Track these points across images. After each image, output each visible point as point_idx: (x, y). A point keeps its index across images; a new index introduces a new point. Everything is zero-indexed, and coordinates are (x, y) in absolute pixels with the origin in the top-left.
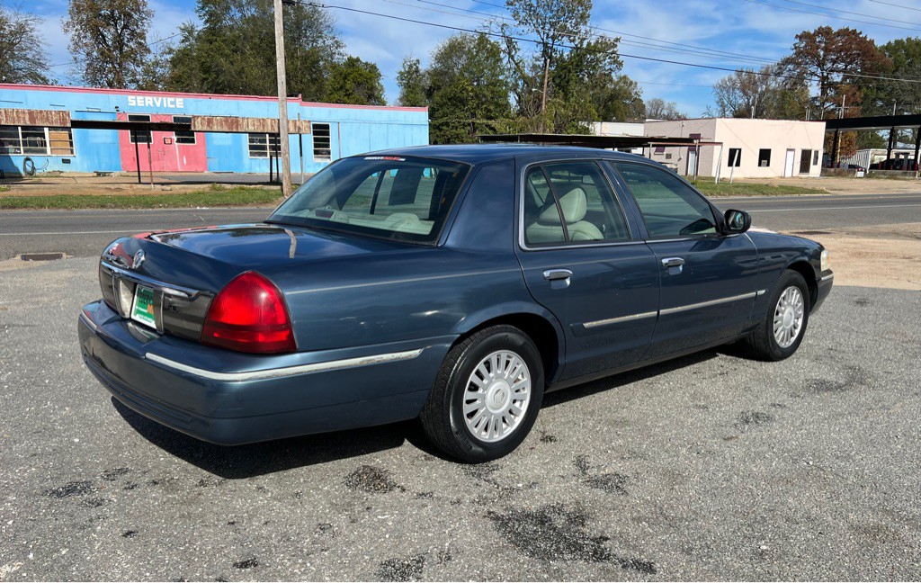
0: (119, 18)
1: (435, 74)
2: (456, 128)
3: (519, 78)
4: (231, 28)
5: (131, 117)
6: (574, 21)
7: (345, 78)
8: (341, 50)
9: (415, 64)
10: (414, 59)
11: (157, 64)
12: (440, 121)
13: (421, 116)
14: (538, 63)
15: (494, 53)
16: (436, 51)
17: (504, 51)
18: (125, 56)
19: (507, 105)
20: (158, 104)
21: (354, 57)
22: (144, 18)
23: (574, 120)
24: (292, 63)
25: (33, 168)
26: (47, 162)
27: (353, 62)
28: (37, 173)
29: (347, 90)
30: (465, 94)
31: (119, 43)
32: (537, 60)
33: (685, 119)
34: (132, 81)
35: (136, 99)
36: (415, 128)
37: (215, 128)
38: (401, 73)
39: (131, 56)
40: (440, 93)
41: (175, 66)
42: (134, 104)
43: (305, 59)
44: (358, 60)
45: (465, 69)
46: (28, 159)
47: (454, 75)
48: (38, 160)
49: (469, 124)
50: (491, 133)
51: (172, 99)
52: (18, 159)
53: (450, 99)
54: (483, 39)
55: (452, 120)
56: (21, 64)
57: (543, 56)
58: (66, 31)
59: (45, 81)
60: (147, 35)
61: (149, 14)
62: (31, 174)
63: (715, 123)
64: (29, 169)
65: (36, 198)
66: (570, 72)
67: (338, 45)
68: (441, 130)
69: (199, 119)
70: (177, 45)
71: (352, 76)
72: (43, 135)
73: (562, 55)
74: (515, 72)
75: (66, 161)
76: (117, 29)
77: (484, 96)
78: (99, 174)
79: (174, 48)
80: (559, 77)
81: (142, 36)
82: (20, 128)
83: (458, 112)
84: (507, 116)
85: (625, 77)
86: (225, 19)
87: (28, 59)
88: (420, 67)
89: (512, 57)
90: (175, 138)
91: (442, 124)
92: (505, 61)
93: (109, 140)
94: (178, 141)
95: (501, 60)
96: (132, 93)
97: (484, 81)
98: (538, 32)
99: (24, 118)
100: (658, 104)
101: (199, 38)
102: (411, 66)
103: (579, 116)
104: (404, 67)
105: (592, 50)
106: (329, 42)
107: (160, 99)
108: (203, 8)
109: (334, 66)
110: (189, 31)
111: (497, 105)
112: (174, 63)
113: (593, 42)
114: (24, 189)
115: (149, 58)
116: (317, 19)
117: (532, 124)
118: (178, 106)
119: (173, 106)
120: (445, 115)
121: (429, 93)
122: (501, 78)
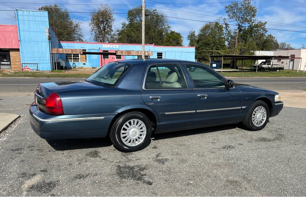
0: (105, 21)
1: (200, 35)
2: (206, 53)
3: (229, 36)
4: (137, 23)
5: (103, 51)
6: (250, 17)
7: (170, 38)
8: (170, 29)
9: (193, 33)
10: (193, 31)
11: (114, 35)
12: (201, 51)
13: (193, 49)
14: (236, 31)
15: (221, 28)
16: (201, 28)
17: (224, 28)
18: (106, 33)
19: (224, 45)
20: (111, 47)
21: (173, 31)
22: (111, 21)
23: (248, 50)
24: (154, 33)
25: (75, 66)
26: (79, 64)
27: (172, 33)
28: (76, 67)
29: (170, 42)
30: (210, 42)
31: (104, 29)
32: (236, 30)
33: (294, 49)
34: (107, 40)
35: (105, 46)
36: (191, 54)
37: (123, 54)
38: (189, 36)
39: (107, 33)
40: (201, 42)
41: (119, 35)
42: (104, 47)
43: (159, 32)
44: (174, 32)
45: (211, 34)
46: (74, 63)
47: (206, 36)
48: (76, 63)
49: (211, 52)
50: (218, 55)
51: (115, 45)
52: (71, 63)
53: (204, 44)
54: (217, 23)
55: (205, 50)
56: (76, 36)
57: (238, 29)
58: (90, 26)
59: (82, 41)
60: (112, 26)
61: (113, 20)
62: (74, 68)
63: (301, 51)
64: (74, 66)
65: (71, 74)
66: (247, 34)
67: (169, 27)
68: (201, 54)
69: (119, 51)
70: (120, 29)
71: (172, 37)
72: (78, 56)
73: (245, 28)
74: (228, 35)
75: (84, 64)
76: (104, 25)
77: (216, 42)
78: (93, 68)
79: (119, 30)
80: (244, 36)
81: (111, 26)
82: (72, 54)
83: (207, 48)
84: (224, 49)
85: (270, 35)
86: (135, 20)
87: (78, 34)
88: (195, 33)
89: (227, 29)
90: (115, 57)
91: (201, 52)
92: (224, 31)
93: (97, 58)
94: (116, 58)
95: (223, 31)
96: (107, 44)
97: (216, 37)
98: (237, 21)
99: (70, 52)
100: (283, 44)
101: (127, 27)
102: (192, 34)
103: (250, 48)
104: (190, 34)
105: (256, 26)
106: (166, 26)
107: (112, 45)
108: (128, 18)
109: (167, 34)
110: (124, 24)
111: (221, 45)
112: (119, 34)
113: (256, 23)
114: (69, 72)
115: (112, 33)
116: (163, 19)
117: (231, 52)
118: (117, 48)
119: (115, 47)
120: (202, 49)
121: (198, 42)
122: (223, 36)
